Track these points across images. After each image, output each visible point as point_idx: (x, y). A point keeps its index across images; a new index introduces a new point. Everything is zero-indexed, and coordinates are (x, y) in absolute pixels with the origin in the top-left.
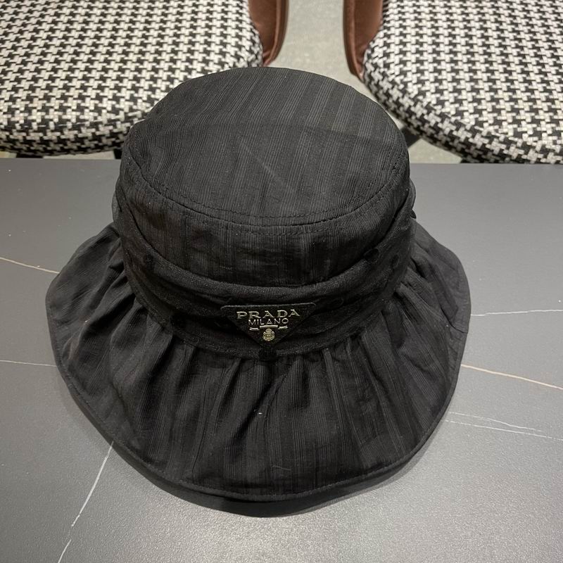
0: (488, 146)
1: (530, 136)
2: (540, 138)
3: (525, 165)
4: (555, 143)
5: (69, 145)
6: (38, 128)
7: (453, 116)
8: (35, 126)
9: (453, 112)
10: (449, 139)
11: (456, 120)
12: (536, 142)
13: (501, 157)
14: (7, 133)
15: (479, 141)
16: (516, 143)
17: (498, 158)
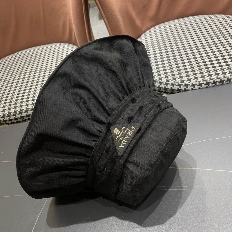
0: (173, 88)
1: (187, 81)
2: (191, 81)
3: (188, 91)
4: (196, 82)
5: (25, 118)
6: (13, 114)
7: (159, 80)
8: (12, 114)
9: (158, 79)
10: (159, 89)
11: (160, 82)
12: (189, 83)
13: (179, 91)
14: (3, 118)
15: (169, 87)
16: (182, 85)
17: (178, 92)
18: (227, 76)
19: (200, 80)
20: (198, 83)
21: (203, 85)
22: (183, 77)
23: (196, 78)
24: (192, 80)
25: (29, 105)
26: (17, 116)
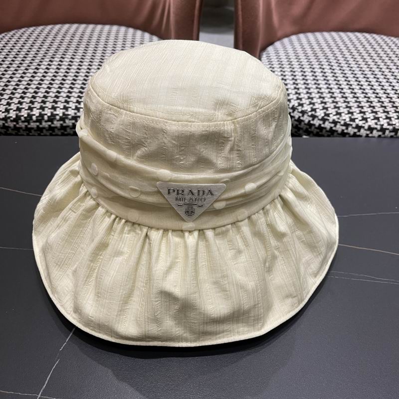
0: (334, 128)
1: (360, 120)
4: (376, 124)
6: (37, 119)
7: (310, 111)
8: (34, 118)
10: (308, 127)
11: (312, 114)
19: (384, 122)
20: (379, 127)
21: (387, 132)
22: (355, 114)
23: (378, 119)
24: (369, 120)
25: (70, 109)
26: (44, 123)
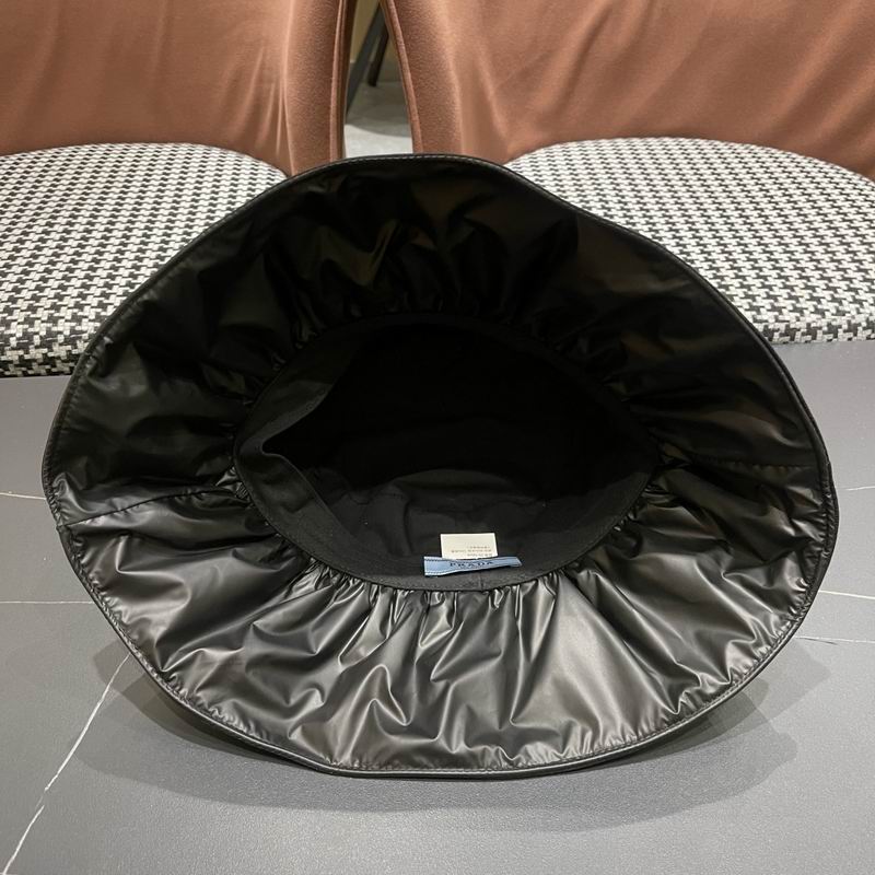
6: (18, 344)
8: (13, 342)
18: (787, 318)
25: (85, 320)
26: (33, 351)
